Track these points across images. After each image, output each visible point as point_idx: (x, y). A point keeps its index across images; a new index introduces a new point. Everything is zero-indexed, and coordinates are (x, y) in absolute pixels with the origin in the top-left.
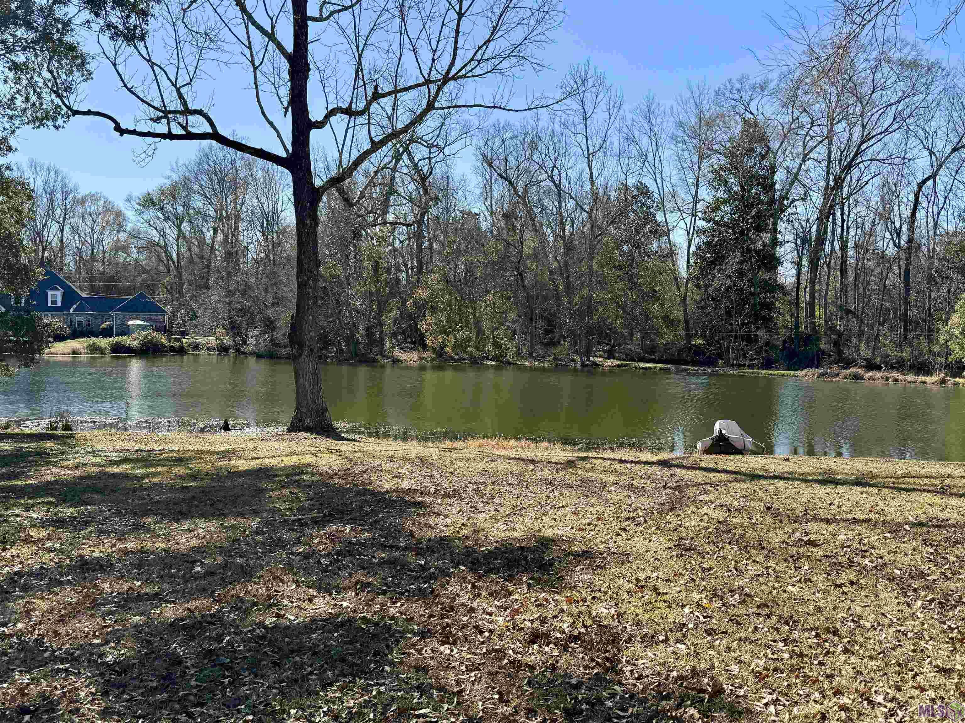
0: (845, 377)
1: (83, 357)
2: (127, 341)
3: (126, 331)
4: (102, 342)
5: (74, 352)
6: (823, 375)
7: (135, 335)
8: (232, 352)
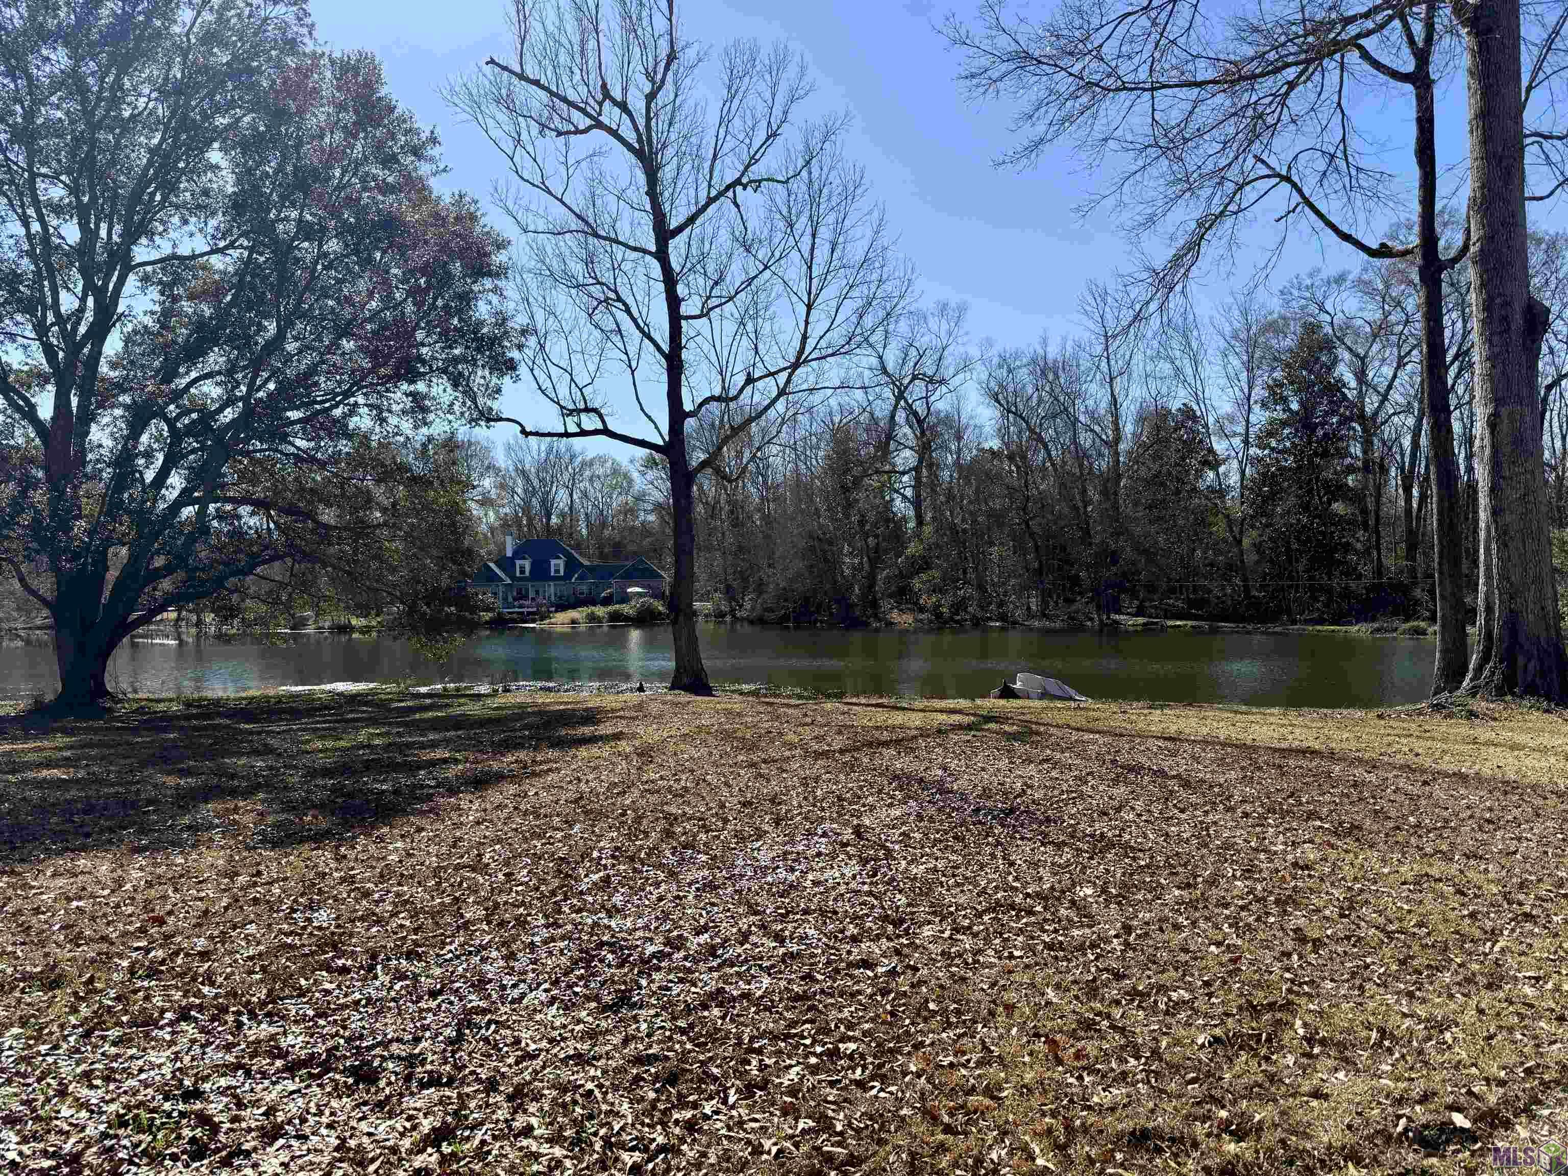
0: (1404, 633)
1: (583, 627)
2: (626, 609)
3: (625, 599)
4: (600, 611)
5: (573, 622)
6: (1378, 630)
7: (633, 603)
8: (728, 619)
